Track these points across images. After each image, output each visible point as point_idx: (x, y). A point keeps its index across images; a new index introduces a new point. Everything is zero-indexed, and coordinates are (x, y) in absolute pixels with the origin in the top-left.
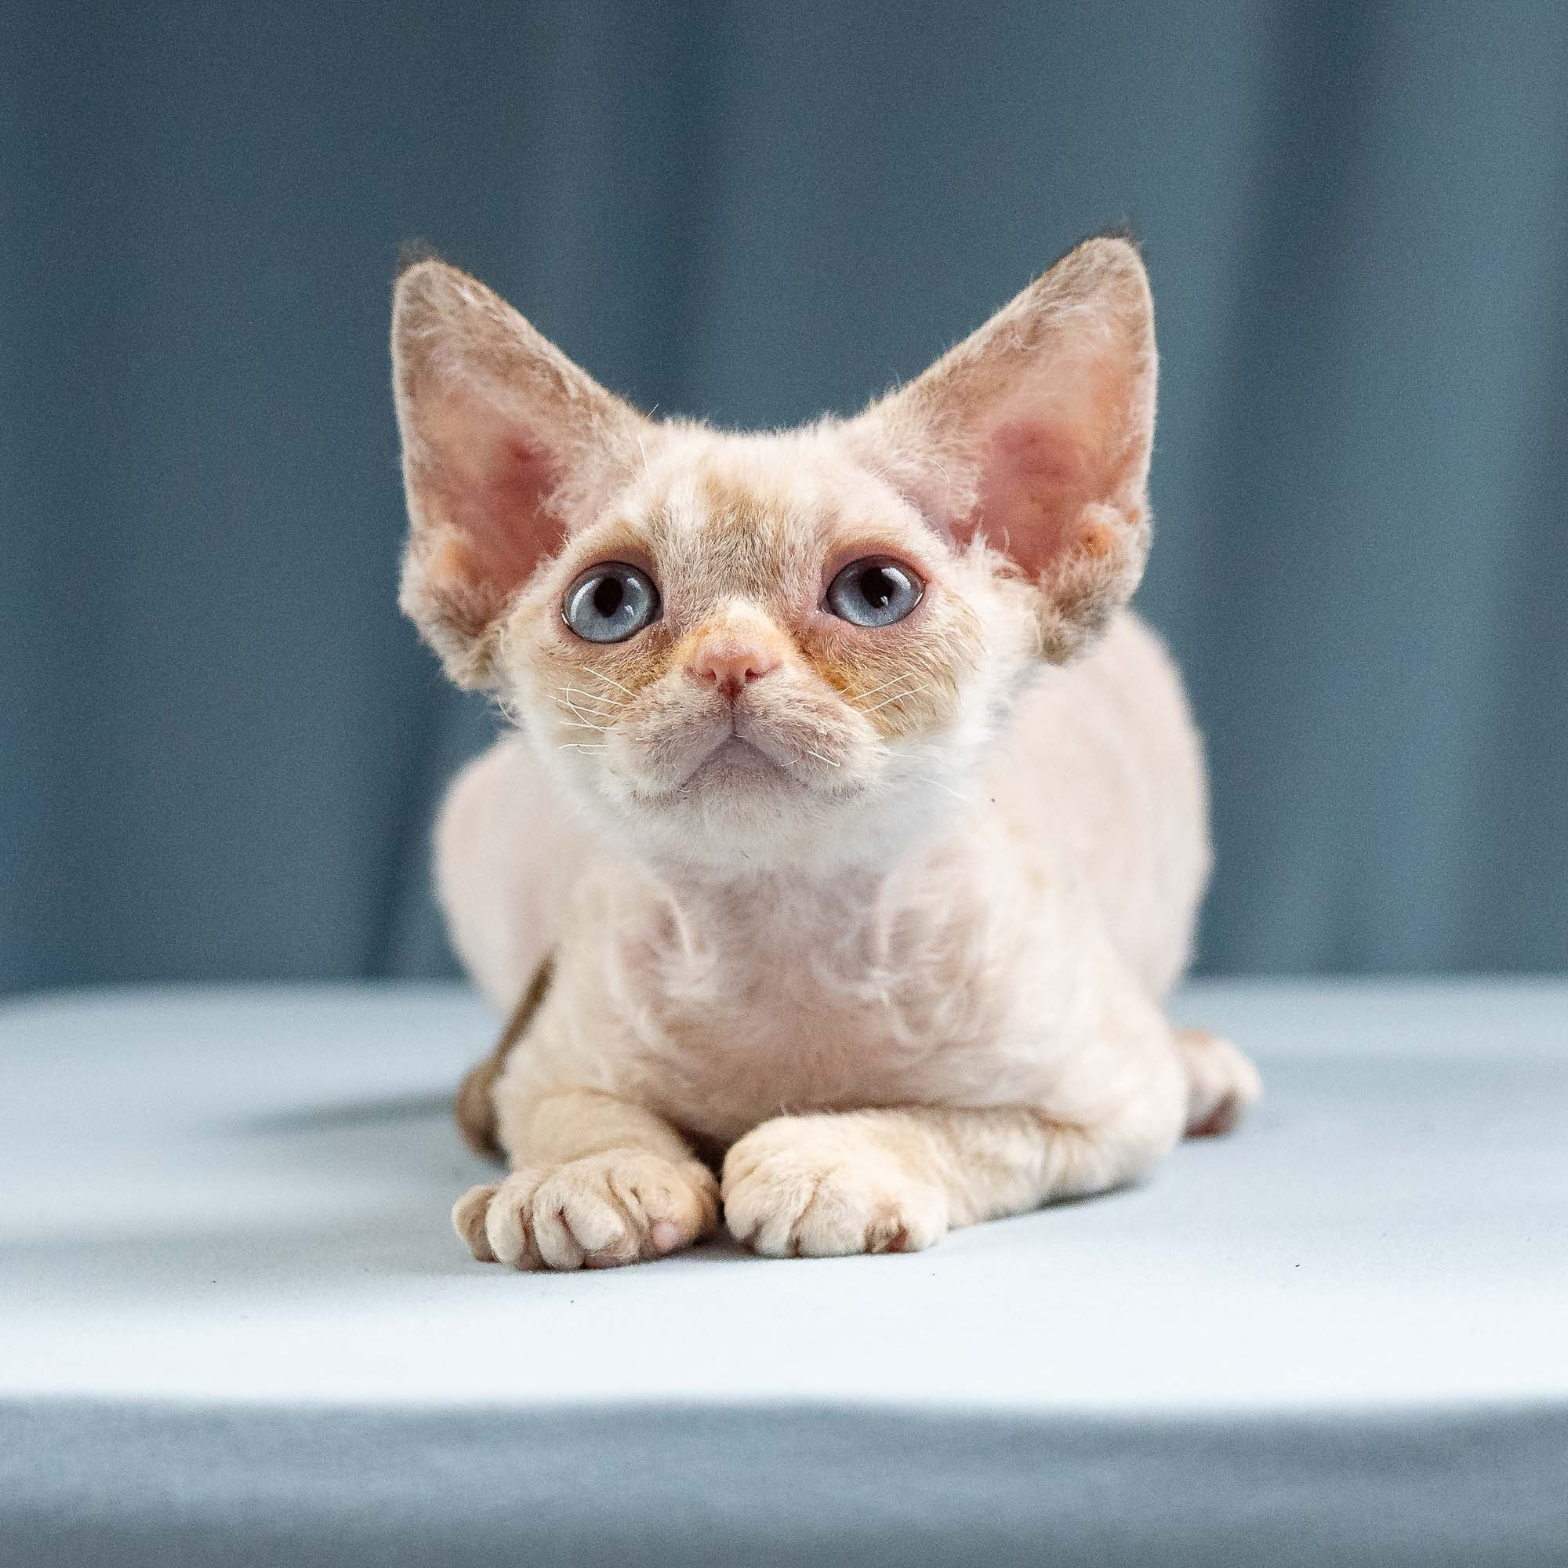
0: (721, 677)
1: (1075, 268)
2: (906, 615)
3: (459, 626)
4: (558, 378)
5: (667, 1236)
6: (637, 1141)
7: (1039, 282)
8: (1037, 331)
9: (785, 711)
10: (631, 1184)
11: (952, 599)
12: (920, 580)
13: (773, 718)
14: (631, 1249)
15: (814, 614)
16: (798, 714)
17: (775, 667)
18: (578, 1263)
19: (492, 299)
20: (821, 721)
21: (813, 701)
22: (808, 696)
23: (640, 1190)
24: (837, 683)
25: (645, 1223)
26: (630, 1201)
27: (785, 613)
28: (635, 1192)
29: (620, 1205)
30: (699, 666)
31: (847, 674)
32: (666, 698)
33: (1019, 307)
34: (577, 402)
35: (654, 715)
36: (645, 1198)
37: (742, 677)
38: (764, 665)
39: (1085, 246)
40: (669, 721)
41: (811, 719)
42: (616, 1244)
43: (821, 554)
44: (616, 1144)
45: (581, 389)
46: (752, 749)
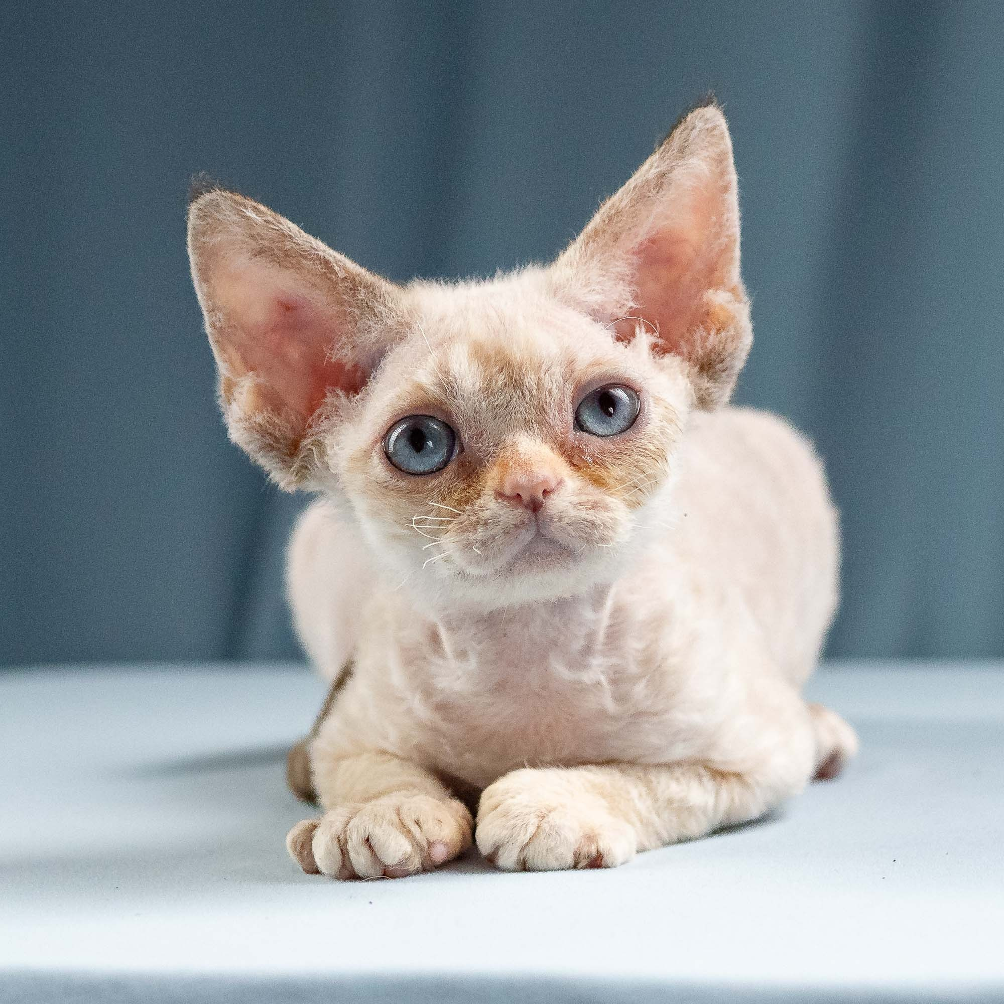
0: (525, 497)
1: (684, 135)
2: (634, 421)
3: (279, 450)
4: (326, 263)
5: (440, 853)
6: (414, 786)
7: (662, 149)
8: (661, 180)
9: (573, 512)
10: (414, 817)
11: (657, 400)
13: (566, 520)
14: (416, 863)
15: (572, 435)
16: (583, 514)
17: (560, 483)
18: (380, 875)
20: (597, 515)
21: (588, 501)
22: (584, 498)
23: (421, 822)
24: (598, 482)
25: (425, 844)
26: (415, 829)
27: (554, 439)
28: (417, 823)
29: (408, 832)
30: (508, 491)
31: (604, 474)
32: (486, 514)
33: (649, 169)
34: (344, 279)
35: (480, 529)
36: (425, 827)
37: (540, 496)
38: (553, 484)
39: (689, 117)
40: (492, 532)
41: (590, 515)
42: (406, 860)
44: (399, 788)
45: (345, 268)
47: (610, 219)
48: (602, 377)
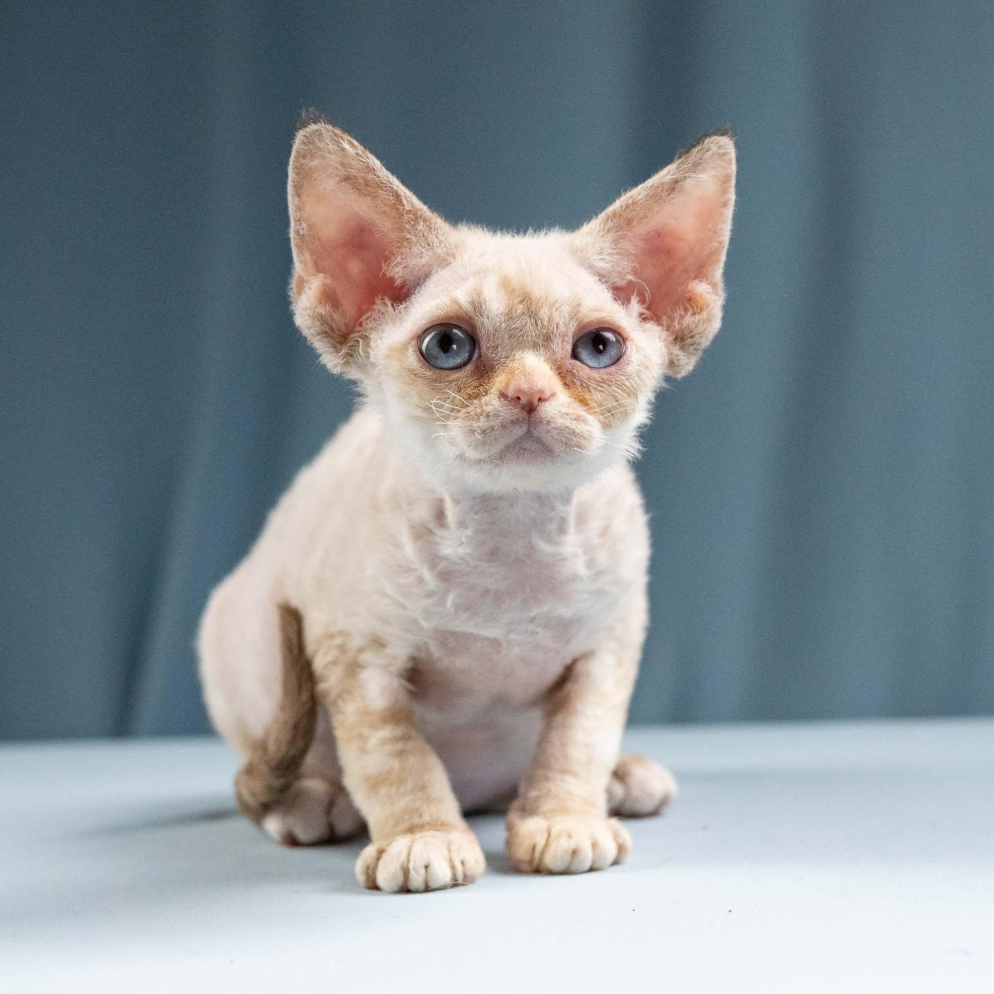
0: (524, 400)
1: (700, 154)
2: (617, 361)
3: (332, 337)
4: (397, 196)
7: (680, 161)
8: (674, 186)
9: (559, 420)
11: (639, 349)
12: (621, 338)
13: (553, 425)
15: (570, 362)
16: (567, 422)
17: (553, 395)
19: (360, 149)
20: (578, 426)
21: (573, 414)
22: (570, 411)
24: (583, 402)
27: (555, 362)
30: (510, 393)
31: (587, 397)
32: (489, 408)
33: (666, 174)
34: (409, 212)
35: (482, 419)
37: (536, 402)
38: (548, 395)
39: (706, 141)
40: (492, 423)
41: (573, 425)
43: (572, 328)
45: (412, 202)
46: (539, 441)
47: (627, 207)
48: (600, 321)
